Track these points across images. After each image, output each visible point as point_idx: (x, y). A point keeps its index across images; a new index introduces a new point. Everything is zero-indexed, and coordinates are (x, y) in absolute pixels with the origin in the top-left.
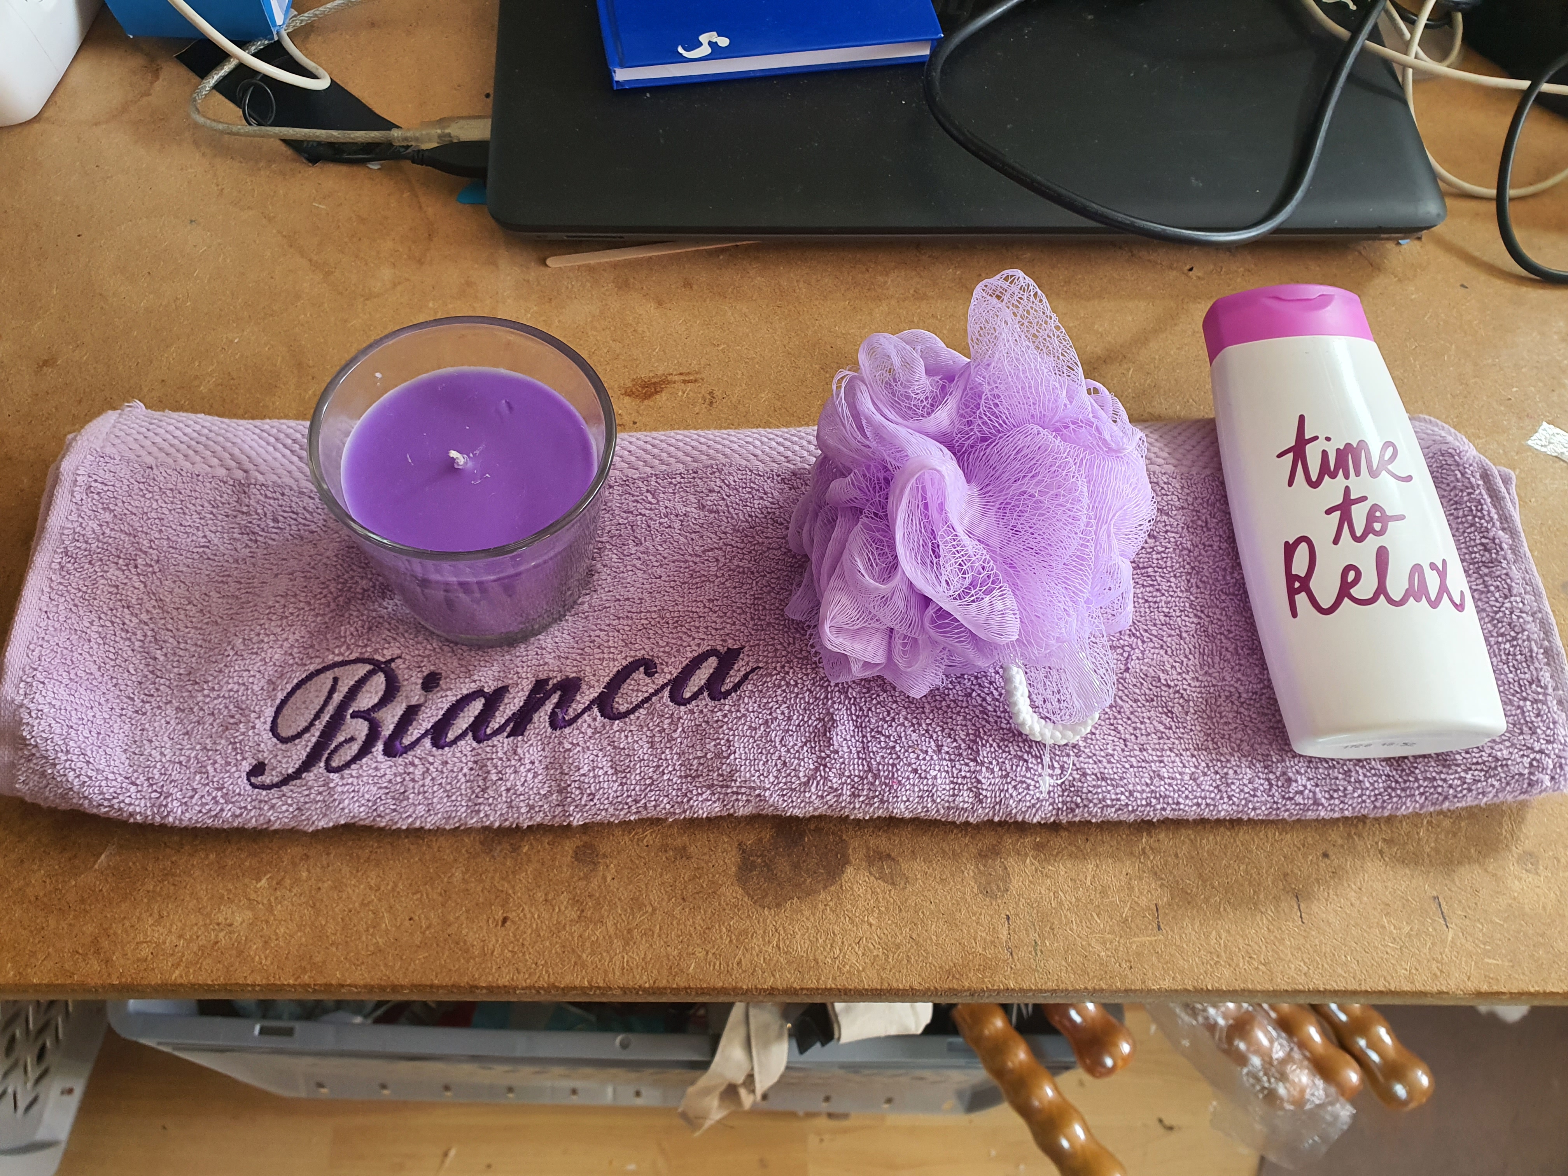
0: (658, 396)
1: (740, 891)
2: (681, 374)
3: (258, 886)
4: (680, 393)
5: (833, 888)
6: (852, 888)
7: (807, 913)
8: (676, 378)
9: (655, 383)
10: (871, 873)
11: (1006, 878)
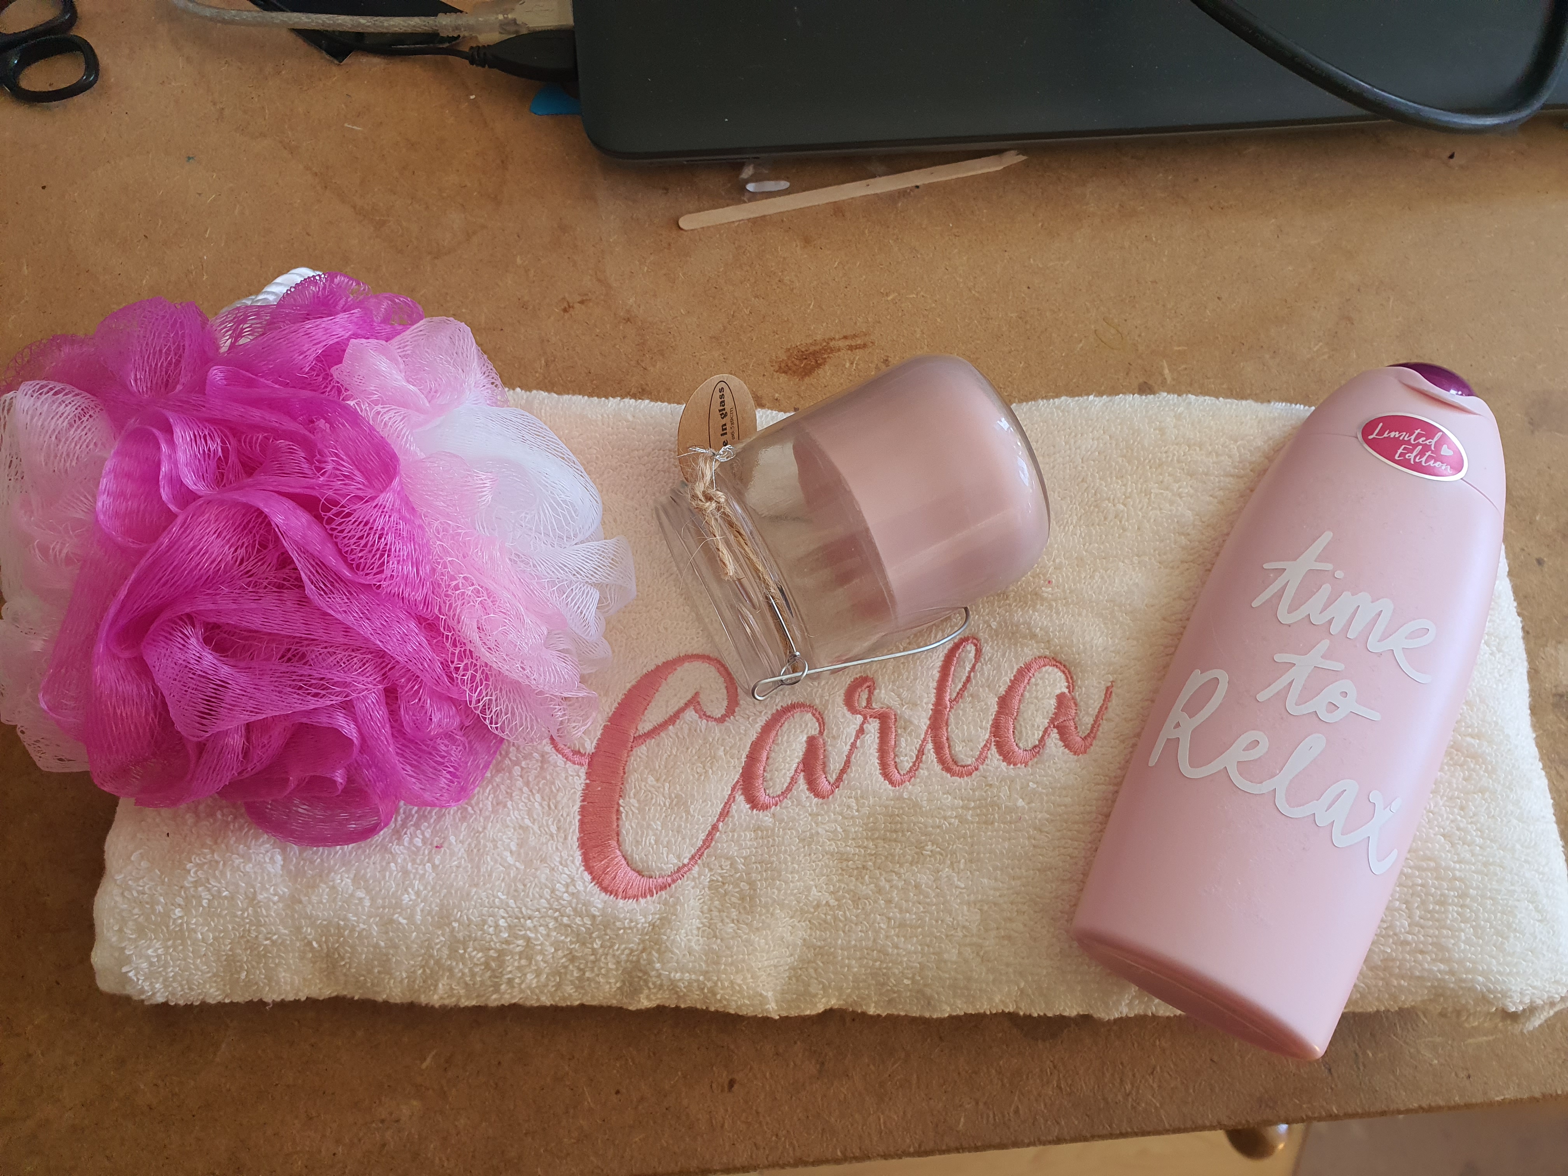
0: (820, 371)
2: (845, 337)
3: (424, 1066)
4: (848, 365)
8: (841, 344)
9: (814, 353)
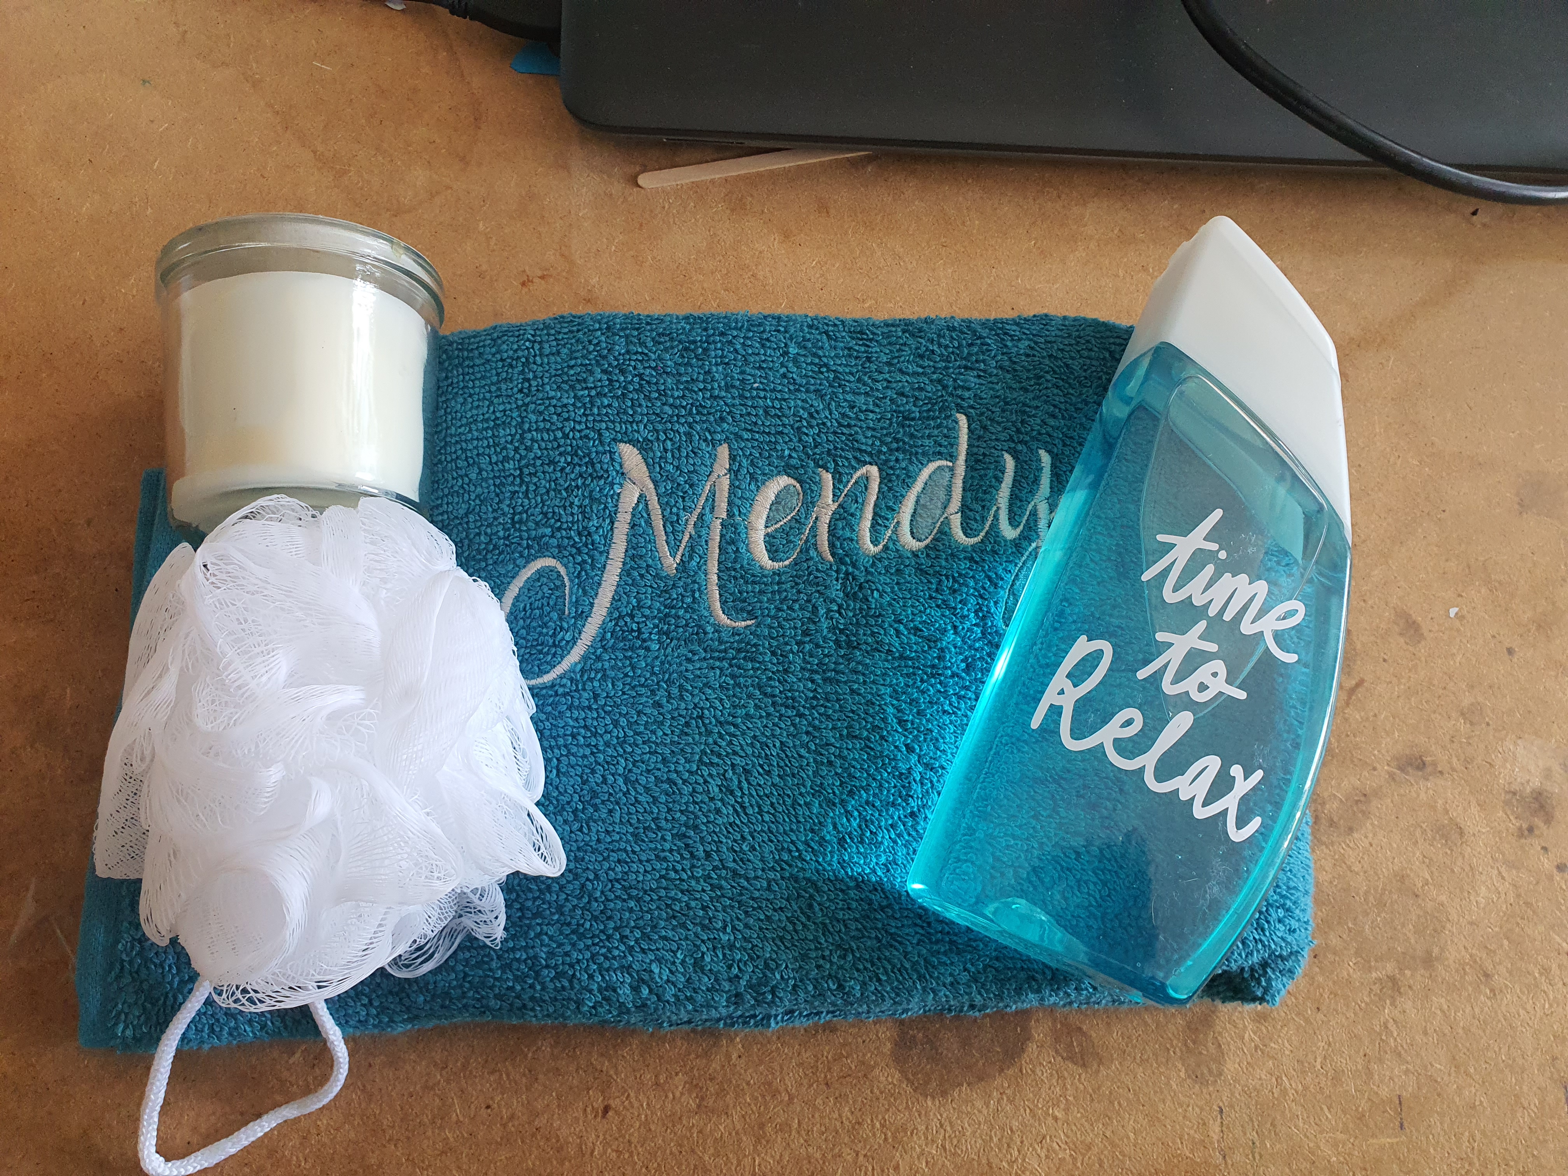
1: (897, 1075)
5: (1010, 1072)
6: (1033, 1072)
7: (979, 1104)
10: (1057, 1051)
11: (1220, 1057)
